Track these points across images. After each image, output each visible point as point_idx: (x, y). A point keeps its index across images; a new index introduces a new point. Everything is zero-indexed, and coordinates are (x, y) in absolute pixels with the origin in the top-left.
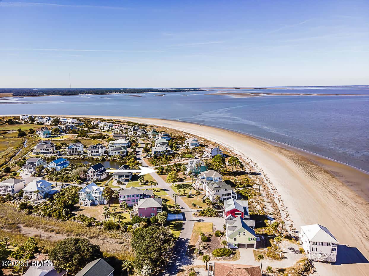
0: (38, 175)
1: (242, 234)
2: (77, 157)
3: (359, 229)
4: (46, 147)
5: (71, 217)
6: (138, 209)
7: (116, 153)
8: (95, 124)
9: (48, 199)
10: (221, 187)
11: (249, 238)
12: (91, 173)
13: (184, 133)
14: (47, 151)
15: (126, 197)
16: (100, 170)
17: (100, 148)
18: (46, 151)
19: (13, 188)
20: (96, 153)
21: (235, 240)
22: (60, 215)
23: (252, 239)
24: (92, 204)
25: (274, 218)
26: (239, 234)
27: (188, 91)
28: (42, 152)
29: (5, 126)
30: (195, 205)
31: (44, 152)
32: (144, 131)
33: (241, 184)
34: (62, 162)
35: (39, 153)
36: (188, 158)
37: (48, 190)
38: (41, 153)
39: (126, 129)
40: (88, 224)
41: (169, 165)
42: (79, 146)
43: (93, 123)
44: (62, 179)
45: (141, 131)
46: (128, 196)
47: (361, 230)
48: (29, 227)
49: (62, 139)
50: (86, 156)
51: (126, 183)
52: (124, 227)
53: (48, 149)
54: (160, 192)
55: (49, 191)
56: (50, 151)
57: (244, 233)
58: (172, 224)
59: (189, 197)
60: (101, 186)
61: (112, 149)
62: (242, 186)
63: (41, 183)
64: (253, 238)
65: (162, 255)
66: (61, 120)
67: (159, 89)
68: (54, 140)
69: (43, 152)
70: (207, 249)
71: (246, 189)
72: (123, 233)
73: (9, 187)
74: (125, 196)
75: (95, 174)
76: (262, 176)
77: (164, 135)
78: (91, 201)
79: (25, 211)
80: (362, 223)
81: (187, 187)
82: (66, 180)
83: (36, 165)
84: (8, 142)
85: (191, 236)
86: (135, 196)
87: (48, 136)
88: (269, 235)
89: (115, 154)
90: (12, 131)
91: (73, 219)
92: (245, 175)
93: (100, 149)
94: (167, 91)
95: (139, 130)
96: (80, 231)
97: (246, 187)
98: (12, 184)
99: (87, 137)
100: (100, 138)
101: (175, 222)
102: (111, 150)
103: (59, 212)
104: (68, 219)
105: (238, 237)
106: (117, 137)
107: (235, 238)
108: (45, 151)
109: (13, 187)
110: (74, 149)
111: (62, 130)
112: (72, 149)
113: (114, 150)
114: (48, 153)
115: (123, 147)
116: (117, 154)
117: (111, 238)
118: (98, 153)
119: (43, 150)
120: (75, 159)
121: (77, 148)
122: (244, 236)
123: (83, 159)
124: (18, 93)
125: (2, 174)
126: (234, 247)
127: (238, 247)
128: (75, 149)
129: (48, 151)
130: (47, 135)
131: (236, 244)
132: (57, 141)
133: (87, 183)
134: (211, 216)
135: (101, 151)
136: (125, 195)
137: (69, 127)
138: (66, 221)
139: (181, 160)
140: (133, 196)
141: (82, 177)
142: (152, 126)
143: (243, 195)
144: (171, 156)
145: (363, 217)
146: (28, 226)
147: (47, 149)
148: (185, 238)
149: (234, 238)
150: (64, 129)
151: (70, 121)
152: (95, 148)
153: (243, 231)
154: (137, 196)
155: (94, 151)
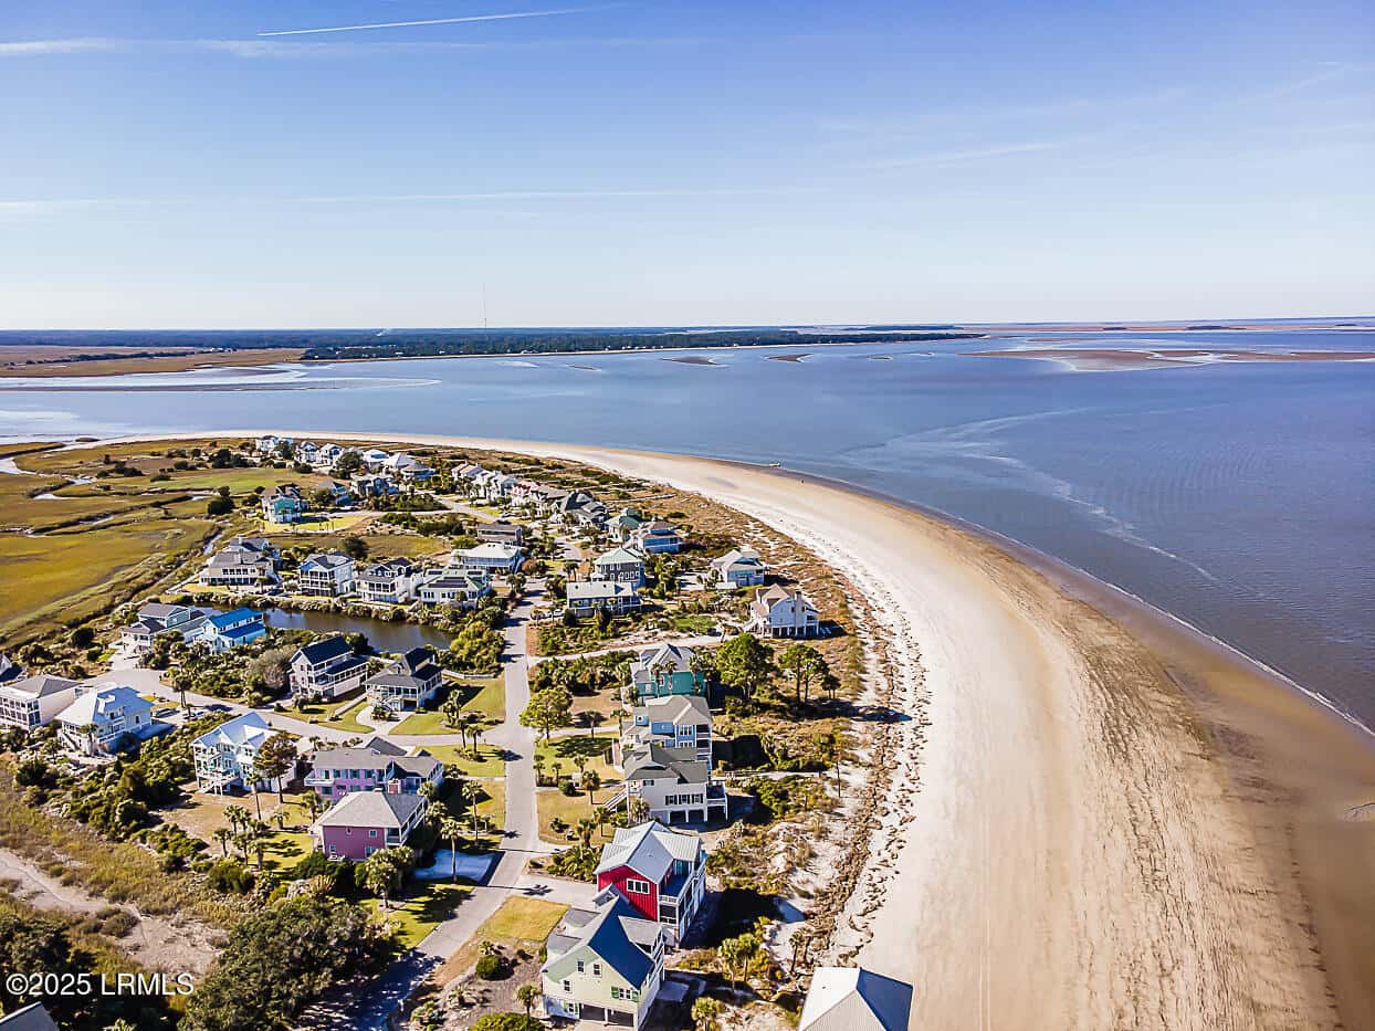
0: (156, 662)
1: (589, 968)
2: (323, 600)
3: (1122, 999)
4: (242, 563)
5: (136, 829)
6: (321, 828)
7: (444, 596)
8: (462, 477)
9: (123, 754)
10: (664, 769)
11: (613, 989)
12: (301, 669)
13: (751, 526)
14: (243, 576)
15: (331, 774)
16: (335, 664)
17: (400, 574)
18: (239, 576)
19: (37, 707)
20: (382, 593)
21: (567, 989)
22: (106, 819)
23: (625, 993)
24: (232, 786)
25: (804, 914)
26: (581, 969)
27: (906, 338)
28: (226, 576)
29: (202, 473)
30: (562, 828)
31: (233, 580)
32: (598, 513)
33: (785, 757)
34: (243, 623)
35: (220, 580)
36: (682, 631)
37: (138, 722)
38: (223, 582)
39: (547, 500)
40: (167, 862)
41: (586, 656)
42: (333, 565)
43: (459, 474)
44: (212, 684)
45: (593, 511)
46: (337, 774)
47: (1129, 1008)
48: (8, 849)
49: (325, 531)
50: (349, 600)
51: (403, 715)
52: (263, 888)
53: (245, 570)
54: (485, 761)
55: (140, 726)
56: (250, 575)
57: (596, 966)
58: (430, 893)
59: (567, 794)
60: (314, 719)
61: (434, 582)
62: (789, 764)
63: (112, 698)
64: (628, 991)
65: (307, 1011)
66: (367, 457)
67: (801, 332)
68: (300, 531)
69: (230, 576)
70: (470, 1005)
71: (794, 778)
72: (253, 910)
73: (23, 706)
74: (327, 773)
75: (312, 674)
76: (905, 728)
77: (653, 533)
78: (229, 779)
79: (29, 792)
80: (1164, 973)
81: (592, 750)
82: (222, 690)
83: (163, 628)
84: (166, 535)
85: (460, 945)
86: (362, 775)
87: (289, 517)
88: (729, 983)
89: (442, 600)
90: (207, 492)
91: (138, 840)
92: (838, 719)
93: (400, 580)
94: (825, 339)
95: (585, 508)
96: (131, 885)
97: (802, 770)
98: (30, 696)
99: (406, 527)
100: (445, 534)
101: (443, 887)
102: (430, 586)
103: (107, 810)
104: (127, 836)
105: (574, 977)
106: (489, 533)
107: (567, 983)
108: (236, 576)
109: (33, 706)
110: (316, 573)
111: (346, 497)
112: (312, 573)
113: (439, 584)
114: (246, 583)
115: (472, 576)
116: (447, 600)
117: (206, 921)
118: (390, 593)
119: (231, 571)
120: (313, 610)
121: (327, 571)
122: (597, 978)
123: (338, 610)
124: (322, 348)
125: (61, 652)
126: (566, 1015)
127: (578, 1016)
128: (321, 573)
129: (246, 576)
130: (286, 512)
131: (571, 1005)
132: (309, 535)
133: (278, 705)
134: (583, 879)
135: (404, 585)
136: (327, 768)
137: (372, 484)
138: (120, 841)
139: (651, 640)
140: (355, 773)
141: (271, 681)
142: (658, 491)
143: (763, 802)
144: (630, 620)
145: (1188, 953)
146: (6, 846)
147: (242, 567)
148: (430, 956)
149: (562, 981)
150: (357, 492)
151: (391, 461)
152: (383, 575)
153: (593, 960)
154: (369, 774)
155: (379, 586)
